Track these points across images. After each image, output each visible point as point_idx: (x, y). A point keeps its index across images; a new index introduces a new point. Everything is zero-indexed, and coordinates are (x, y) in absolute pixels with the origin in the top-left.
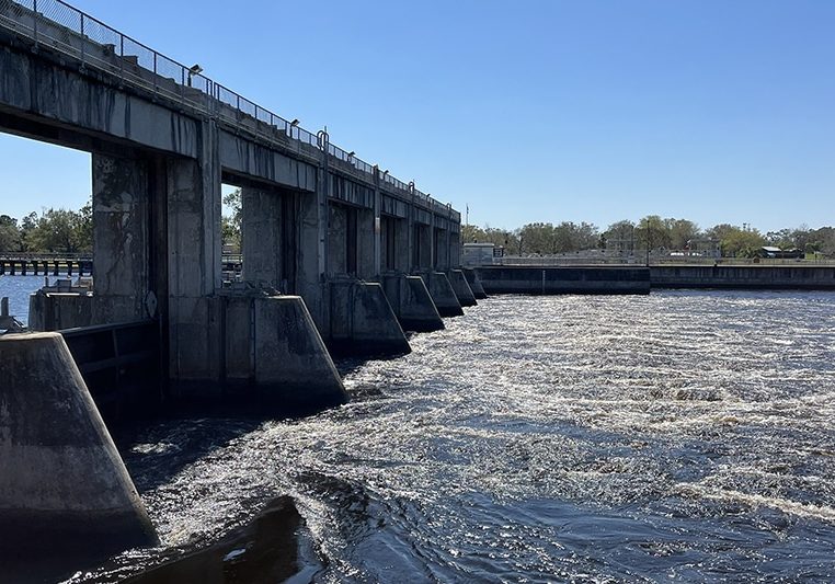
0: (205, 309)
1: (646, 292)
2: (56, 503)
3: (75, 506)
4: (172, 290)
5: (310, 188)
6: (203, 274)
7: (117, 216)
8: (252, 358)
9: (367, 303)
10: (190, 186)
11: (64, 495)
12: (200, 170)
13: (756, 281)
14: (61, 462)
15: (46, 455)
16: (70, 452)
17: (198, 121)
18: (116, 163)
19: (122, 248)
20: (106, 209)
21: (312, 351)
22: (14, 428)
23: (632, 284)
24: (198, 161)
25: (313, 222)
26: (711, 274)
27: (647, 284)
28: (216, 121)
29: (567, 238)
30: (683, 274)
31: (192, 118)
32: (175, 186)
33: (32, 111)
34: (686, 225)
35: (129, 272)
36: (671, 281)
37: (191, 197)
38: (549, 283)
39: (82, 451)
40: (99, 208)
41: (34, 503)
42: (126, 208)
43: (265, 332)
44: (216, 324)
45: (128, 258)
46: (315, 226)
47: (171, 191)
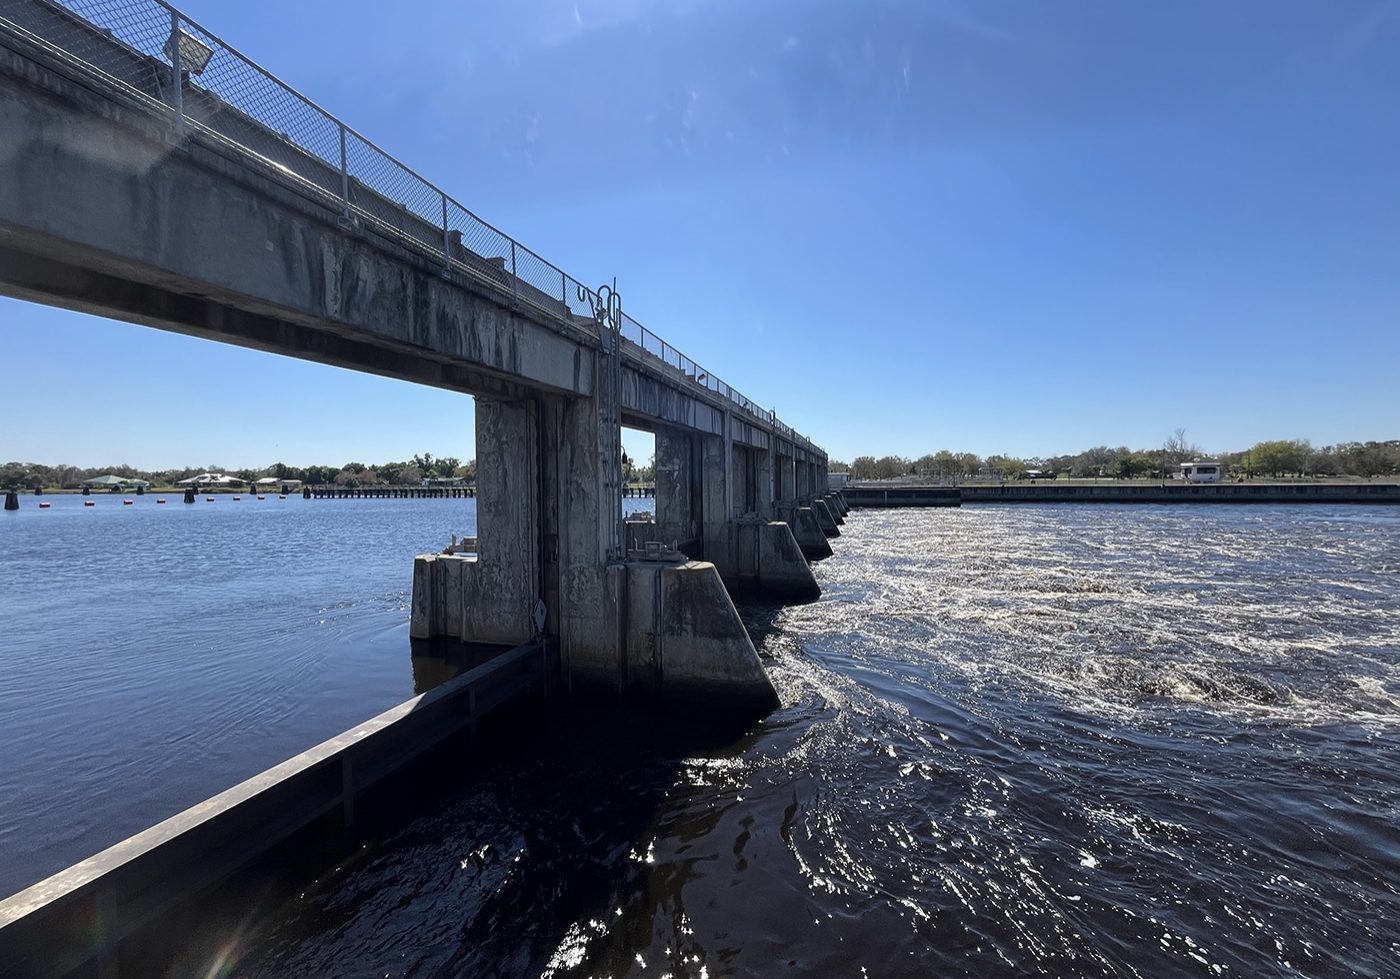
0: (727, 531)
1: (958, 506)
2: (722, 676)
3: (734, 678)
4: (705, 519)
5: (766, 448)
6: (725, 509)
7: (671, 473)
8: (756, 564)
9: (804, 521)
10: (717, 453)
11: (727, 670)
12: (724, 443)
13: (1034, 496)
14: (725, 649)
15: (715, 644)
16: (730, 643)
17: (722, 413)
18: (671, 440)
19: (674, 493)
20: (664, 468)
21: (797, 559)
22: (694, 626)
23: (948, 500)
24: (722, 438)
25: (767, 469)
26: (1000, 492)
27: (958, 500)
28: (731, 410)
29: (889, 467)
30: (979, 492)
31: (719, 410)
32: (707, 454)
33: (659, 417)
34: (972, 457)
35: (678, 509)
36: (971, 497)
37: (718, 460)
38: (890, 500)
39: (736, 642)
40: (659, 468)
41: (708, 675)
42: (677, 467)
43: (766, 547)
44: (734, 541)
45: (677, 499)
46: (768, 471)
47: (705, 456)
